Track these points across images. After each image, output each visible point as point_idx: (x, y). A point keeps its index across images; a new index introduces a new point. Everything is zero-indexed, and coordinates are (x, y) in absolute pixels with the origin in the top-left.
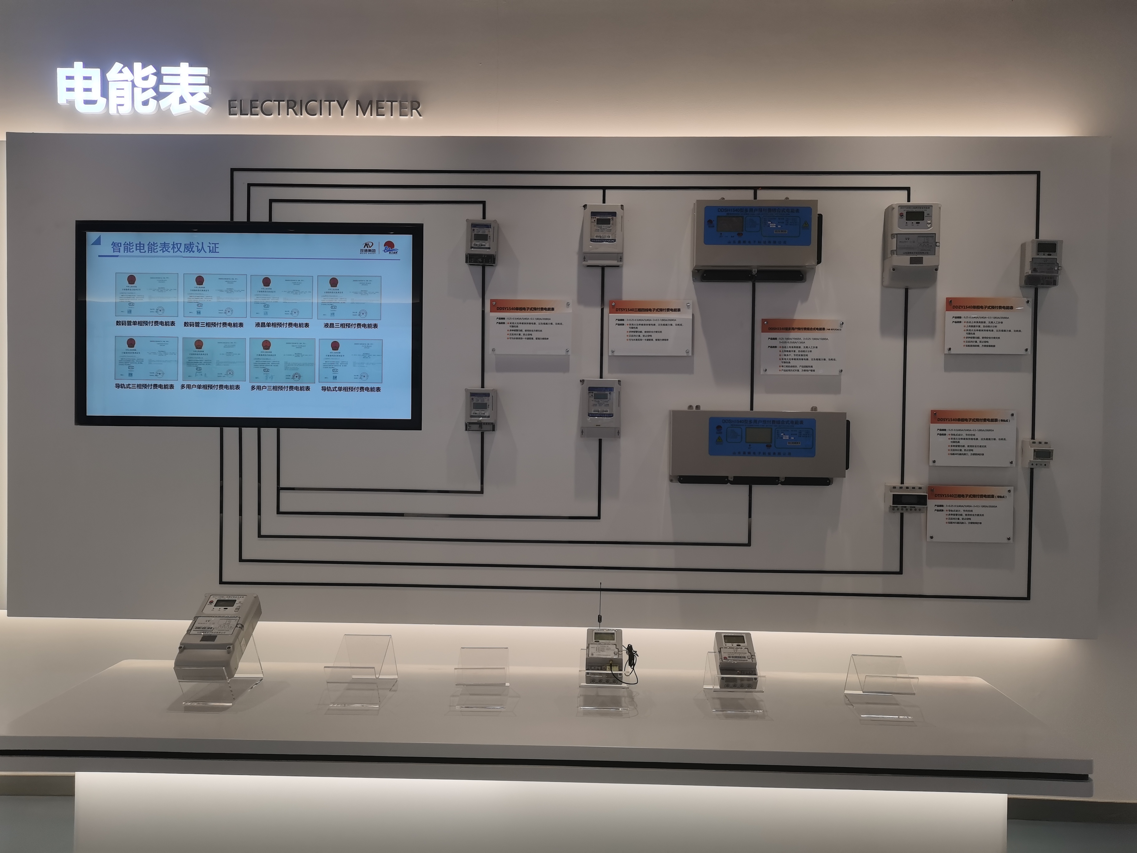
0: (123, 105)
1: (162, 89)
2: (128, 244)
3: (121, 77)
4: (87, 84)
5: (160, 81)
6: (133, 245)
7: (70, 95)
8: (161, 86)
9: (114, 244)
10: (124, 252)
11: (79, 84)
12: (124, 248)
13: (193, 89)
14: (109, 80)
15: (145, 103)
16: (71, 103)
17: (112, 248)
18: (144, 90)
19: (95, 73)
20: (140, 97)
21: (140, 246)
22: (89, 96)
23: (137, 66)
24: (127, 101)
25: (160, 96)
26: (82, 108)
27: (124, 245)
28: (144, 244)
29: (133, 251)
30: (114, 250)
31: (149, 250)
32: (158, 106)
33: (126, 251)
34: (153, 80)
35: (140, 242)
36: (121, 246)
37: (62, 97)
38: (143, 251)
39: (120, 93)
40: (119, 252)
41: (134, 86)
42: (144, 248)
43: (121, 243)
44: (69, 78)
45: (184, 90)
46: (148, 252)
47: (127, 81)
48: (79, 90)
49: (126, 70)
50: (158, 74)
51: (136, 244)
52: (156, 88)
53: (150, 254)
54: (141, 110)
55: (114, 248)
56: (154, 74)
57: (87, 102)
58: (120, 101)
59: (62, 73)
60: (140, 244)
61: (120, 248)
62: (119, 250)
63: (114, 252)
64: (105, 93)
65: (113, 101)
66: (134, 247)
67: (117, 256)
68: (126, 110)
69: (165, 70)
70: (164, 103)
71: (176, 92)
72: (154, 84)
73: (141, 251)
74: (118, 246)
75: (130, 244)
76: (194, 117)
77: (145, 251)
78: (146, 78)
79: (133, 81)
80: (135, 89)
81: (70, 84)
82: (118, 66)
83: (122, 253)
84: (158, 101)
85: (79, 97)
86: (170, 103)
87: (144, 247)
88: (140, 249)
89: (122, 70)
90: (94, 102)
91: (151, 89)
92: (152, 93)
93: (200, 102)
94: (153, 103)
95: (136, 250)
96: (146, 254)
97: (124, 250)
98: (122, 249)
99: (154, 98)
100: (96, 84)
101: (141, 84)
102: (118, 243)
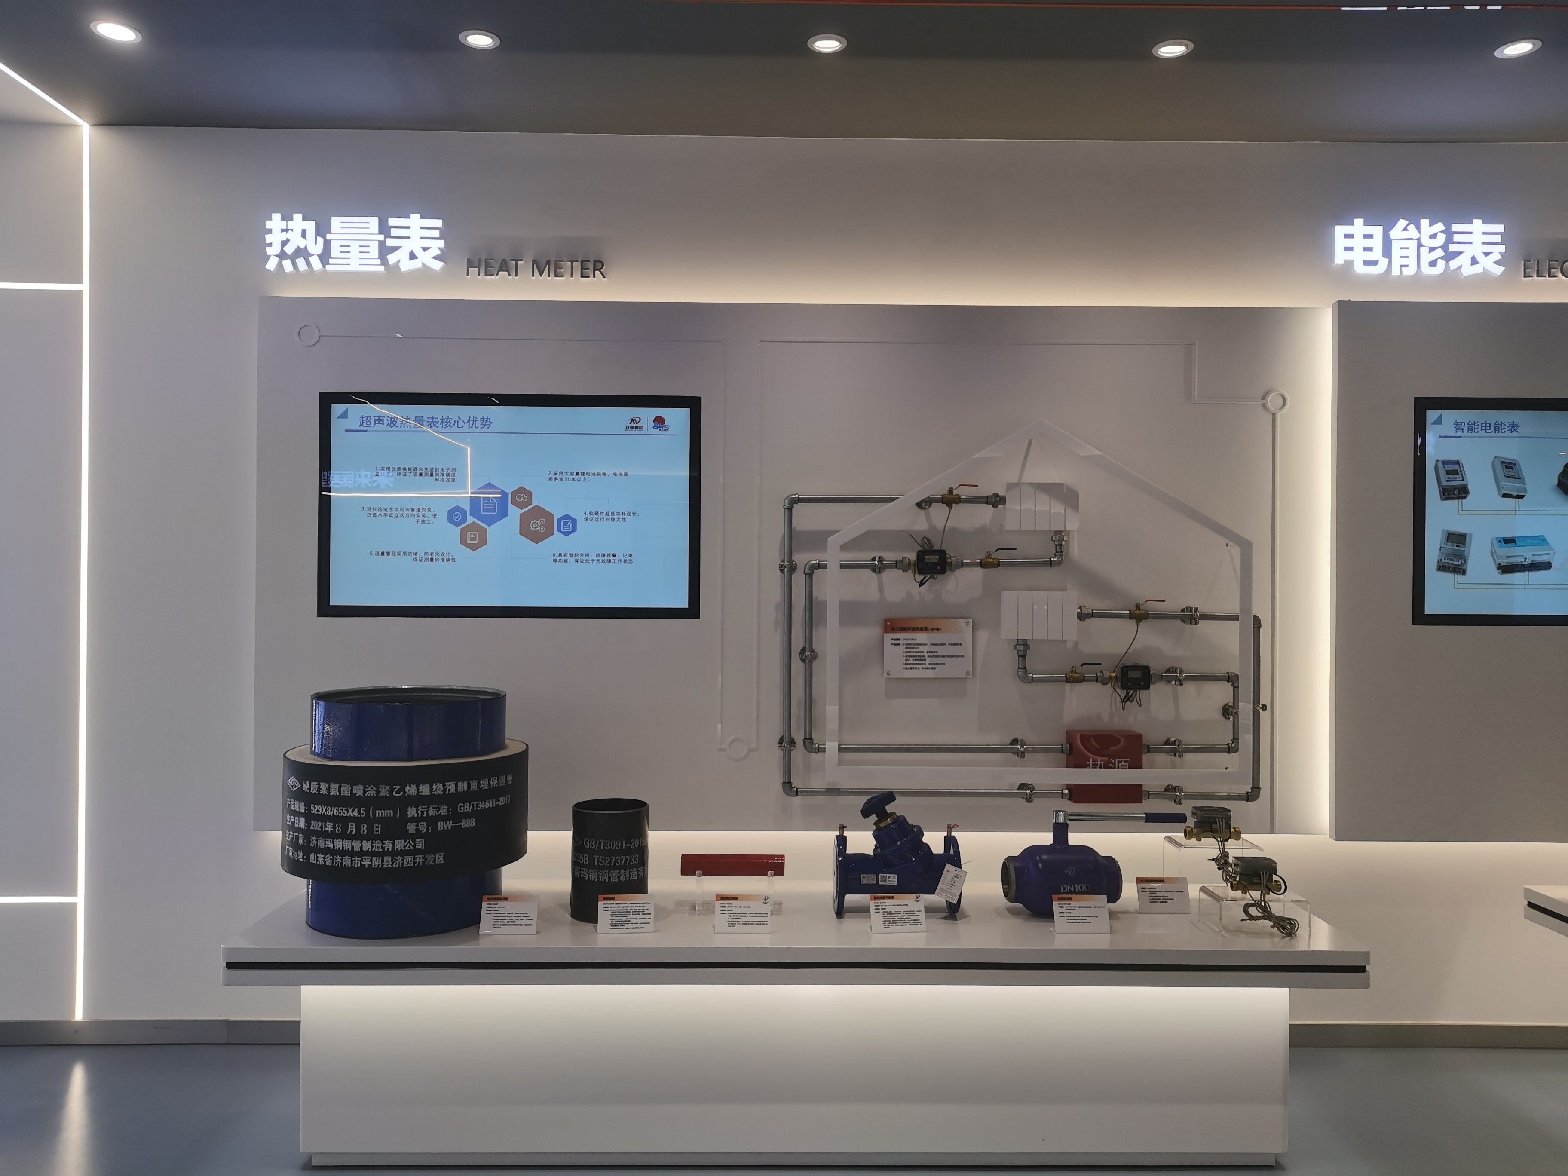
0: (1407, 266)
1: (1453, 248)
2: (1472, 424)
3: (1406, 235)
4: (1368, 243)
5: (1449, 240)
6: (1478, 425)
7: (1349, 256)
8: (1450, 245)
9: (1456, 423)
10: (1468, 432)
11: (1358, 243)
12: (1468, 428)
13: (1488, 248)
14: (1392, 238)
15: (1433, 264)
16: (1349, 264)
17: (1455, 427)
18: (1432, 249)
19: (1377, 231)
20: (1427, 257)
21: (1485, 426)
22: (1369, 256)
23: (1425, 223)
24: (1412, 262)
25: (1449, 256)
26: (1360, 269)
27: (1468, 424)
28: (1490, 424)
29: (1478, 431)
30: (1456, 430)
31: (1495, 431)
32: (1447, 266)
33: (1470, 431)
34: (1441, 239)
35: (1486, 421)
36: (1464, 426)
37: (1340, 257)
38: (1490, 431)
39: (1405, 253)
40: (1463, 432)
41: (1420, 245)
42: (1490, 428)
43: (1464, 423)
44: (1347, 236)
45: (1477, 250)
46: (1495, 433)
47: (1412, 239)
48: (1358, 249)
49: (1412, 227)
50: (1449, 234)
51: (1482, 424)
52: (1445, 247)
53: (1497, 435)
54: (1427, 270)
55: (1457, 428)
56: (1442, 232)
57: (1366, 263)
58: (1404, 262)
59: (1340, 230)
60: (1486, 423)
61: (1463, 428)
62: (1463, 430)
63: (1456, 432)
64: (1387, 252)
65: (1397, 262)
66: (1479, 427)
67: (1460, 437)
68: (1410, 271)
69: (1455, 227)
70: (1454, 264)
71: (1468, 252)
72: (1443, 242)
73: (1487, 431)
74: (1462, 426)
75: (1475, 423)
76: (1484, 279)
77: (1492, 432)
78: (1433, 236)
79: (1419, 240)
80: (1422, 248)
81: (1349, 243)
82: (1402, 223)
83: (1465, 433)
84: (1447, 262)
85: (1358, 257)
86: (1462, 263)
87: (1490, 426)
88: (1486, 429)
89: (1408, 227)
90: (1375, 263)
91: (1440, 249)
92: (1440, 253)
93: (1494, 262)
94: (1441, 264)
95: (1481, 430)
96: (1493, 434)
97: (1468, 430)
98: (1466, 429)
99: (1442, 258)
100: (1377, 243)
101: (1427, 242)
102: (1462, 423)
